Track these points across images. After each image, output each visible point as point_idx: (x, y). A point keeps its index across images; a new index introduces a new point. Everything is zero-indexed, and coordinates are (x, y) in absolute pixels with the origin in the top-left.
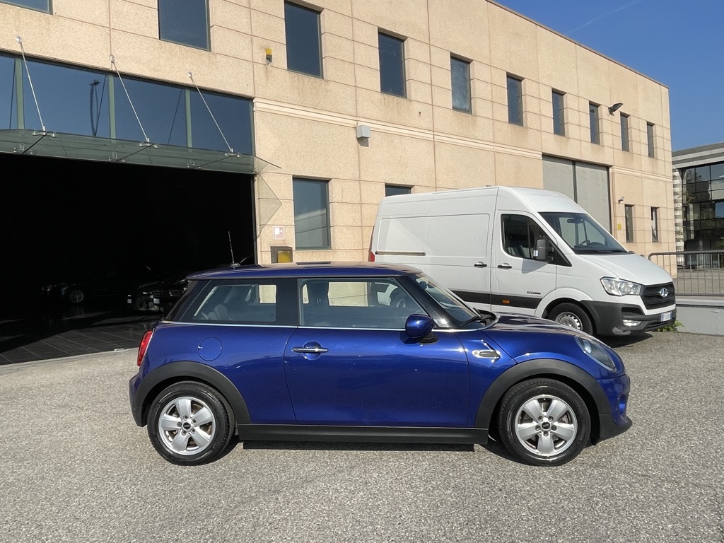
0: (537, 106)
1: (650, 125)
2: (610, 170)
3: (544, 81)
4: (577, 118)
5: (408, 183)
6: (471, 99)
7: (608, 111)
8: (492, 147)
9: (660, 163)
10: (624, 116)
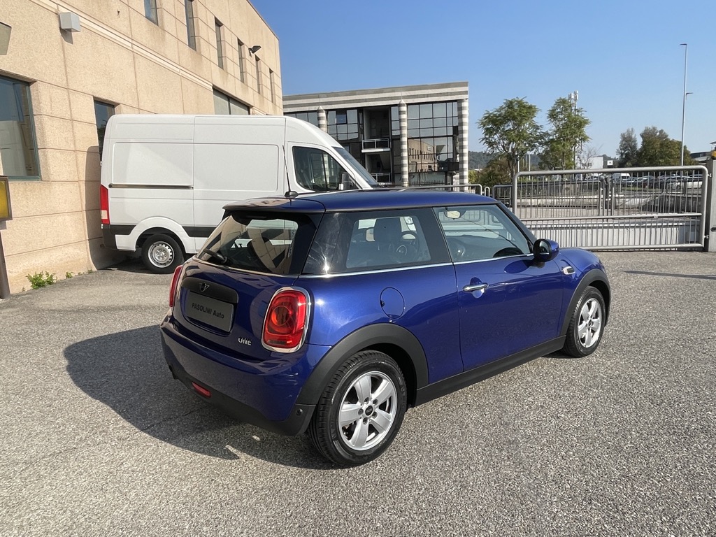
0: (206, 33)
1: (271, 71)
2: (251, 110)
3: (210, 7)
4: (231, 53)
5: (114, 100)
6: (156, 9)
7: (247, 51)
8: (178, 70)
9: (278, 108)
10: (257, 59)
